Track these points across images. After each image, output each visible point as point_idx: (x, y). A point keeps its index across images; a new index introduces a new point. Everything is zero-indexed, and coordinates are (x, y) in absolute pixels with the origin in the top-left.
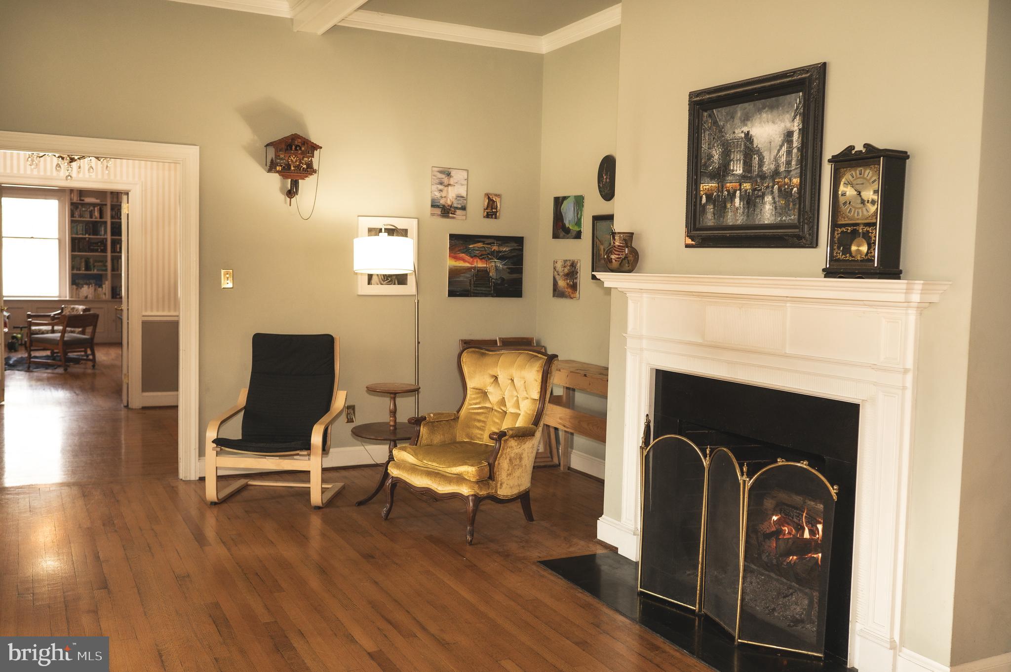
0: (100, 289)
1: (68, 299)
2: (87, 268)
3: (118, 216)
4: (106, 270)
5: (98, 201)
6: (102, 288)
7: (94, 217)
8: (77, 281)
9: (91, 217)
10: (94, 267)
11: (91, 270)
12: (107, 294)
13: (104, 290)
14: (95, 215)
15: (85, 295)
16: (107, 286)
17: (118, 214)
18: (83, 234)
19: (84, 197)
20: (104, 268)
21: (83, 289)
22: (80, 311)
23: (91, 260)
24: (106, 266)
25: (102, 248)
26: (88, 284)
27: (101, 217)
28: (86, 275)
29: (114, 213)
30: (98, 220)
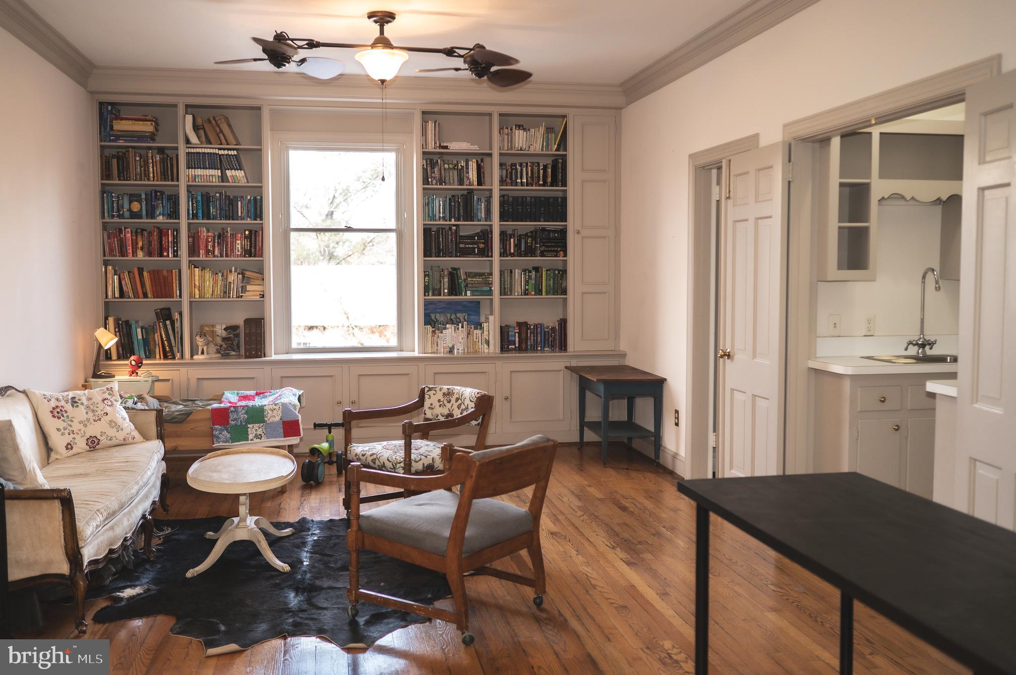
0: (478, 332)
1: (416, 354)
2: (454, 289)
3: (511, 179)
4: (490, 292)
5: (474, 148)
6: (482, 328)
7: (466, 182)
8: (433, 316)
9: (461, 182)
10: (466, 286)
11: (460, 294)
12: (491, 341)
13: (486, 333)
14: (468, 178)
15: (451, 345)
16: (491, 327)
17: (511, 173)
18: (444, 219)
19: (448, 141)
20: (487, 288)
21: (444, 331)
22: (467, 402)
23: (462, 274)
24: (490, 284)
25: (482, 246)
26: (455, 322)
27: (480, 183)
28: (450, 303)
29: (504, 172)
30: (475, 186)
